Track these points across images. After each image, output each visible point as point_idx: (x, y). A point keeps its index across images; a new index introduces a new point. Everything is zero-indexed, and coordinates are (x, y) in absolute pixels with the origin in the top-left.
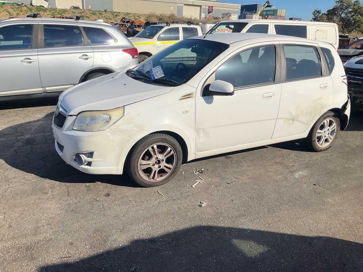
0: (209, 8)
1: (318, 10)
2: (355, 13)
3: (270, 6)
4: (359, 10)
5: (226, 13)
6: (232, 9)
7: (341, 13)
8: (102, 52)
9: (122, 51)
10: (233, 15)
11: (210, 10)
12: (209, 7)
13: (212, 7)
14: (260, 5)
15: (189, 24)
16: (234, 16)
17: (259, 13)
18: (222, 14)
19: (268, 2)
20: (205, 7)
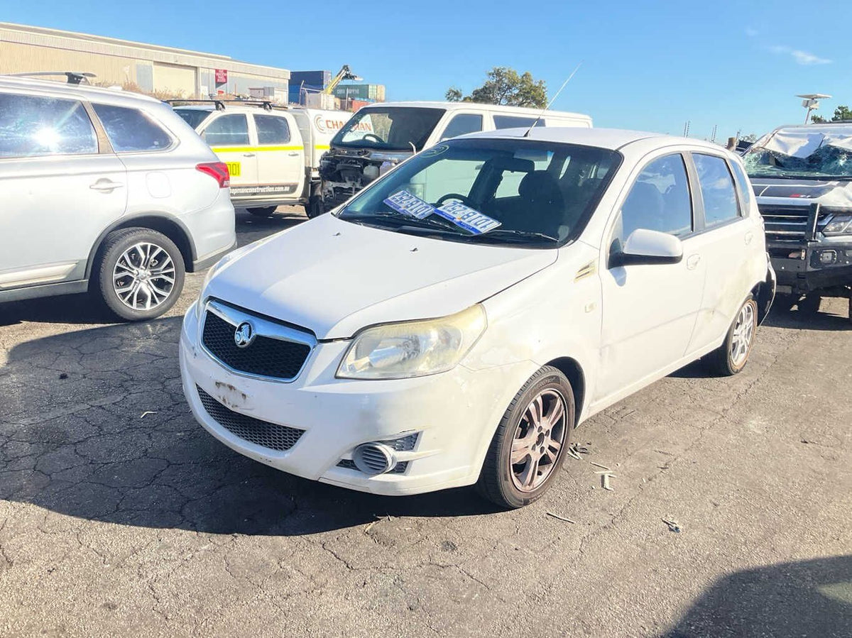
0: (217, 74)
1: (455, 91)
2: (527, 98)
3: (352, 77)
4: (533, 92)
5: (262, 87)
6: (272, 79)
7: (498, 97)
8: (146, 172)
9: (197, 168)
10: (277, 92)
11: (221, 79)
12: (217, 71)
13: (225, 71)
14: (330, 74)
15: (268, 107)
16: (280, 96)
17: (330, 90)
18: (251, 89)
19: (346, 68)
20: (206, 71)
